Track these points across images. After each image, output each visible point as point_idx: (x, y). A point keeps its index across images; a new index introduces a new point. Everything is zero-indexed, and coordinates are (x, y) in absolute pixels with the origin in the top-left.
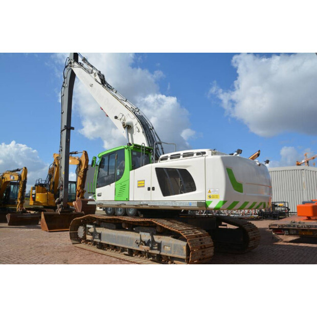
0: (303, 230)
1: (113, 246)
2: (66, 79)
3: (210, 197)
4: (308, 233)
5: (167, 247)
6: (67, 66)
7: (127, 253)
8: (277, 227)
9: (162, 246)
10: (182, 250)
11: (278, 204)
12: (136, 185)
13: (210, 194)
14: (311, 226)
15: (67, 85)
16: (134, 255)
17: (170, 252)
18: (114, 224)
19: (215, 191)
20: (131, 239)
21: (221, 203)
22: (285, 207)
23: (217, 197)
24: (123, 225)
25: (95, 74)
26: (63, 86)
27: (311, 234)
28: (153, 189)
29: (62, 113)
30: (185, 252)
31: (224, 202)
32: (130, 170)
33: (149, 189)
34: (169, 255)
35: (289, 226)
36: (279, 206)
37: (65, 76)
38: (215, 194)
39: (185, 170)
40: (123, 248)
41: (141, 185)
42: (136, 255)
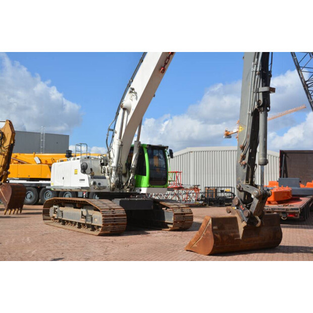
1: (71, 221)
11: (226, 190)
14: (275, 209)
22: (231, 193)
36: (226, 192)
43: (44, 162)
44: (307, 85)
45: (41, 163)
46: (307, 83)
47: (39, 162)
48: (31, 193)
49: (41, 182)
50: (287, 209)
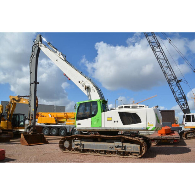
0: (163, 140)
2: (33, 52)
3: (149, 125)
4: (165, 141)
5: (129, 148)
6: (35, 45)
7: (103, 153)
8: (152, 139)
9: (126, 148)
10: (138, 148)
12: (106, 119)
13: (149, 124)
14: (167, 138)
15: (35, 56)
16: (107, 153)
17: (131, 150)
18: (92, 139)
19: (151, 123)
20: (106, 146)
21: (154, 128)
23: (152, 125)
24: (99, 140)
25: (59, 54)
26: (31, 56)
27: (167, 141)
28: (117, 122)
29: (30, 73)
30: (139, 149)
31: (155, 127)
32: (102, 112)
33: (115, 122)
34: (130, 151)
35: (158, 138)
37: (33, 50)
38: (152, 124)
39: (136, 114)
40: (100, 150)
41: (109, 119)
42: (108, 153)
43: (52, 116)
44: (170, 81)
45: (51, 117)
46: (170, 80)
47: (51, 116)
48: (47, 130)
49: (51, 125)
50: (173, 138)
